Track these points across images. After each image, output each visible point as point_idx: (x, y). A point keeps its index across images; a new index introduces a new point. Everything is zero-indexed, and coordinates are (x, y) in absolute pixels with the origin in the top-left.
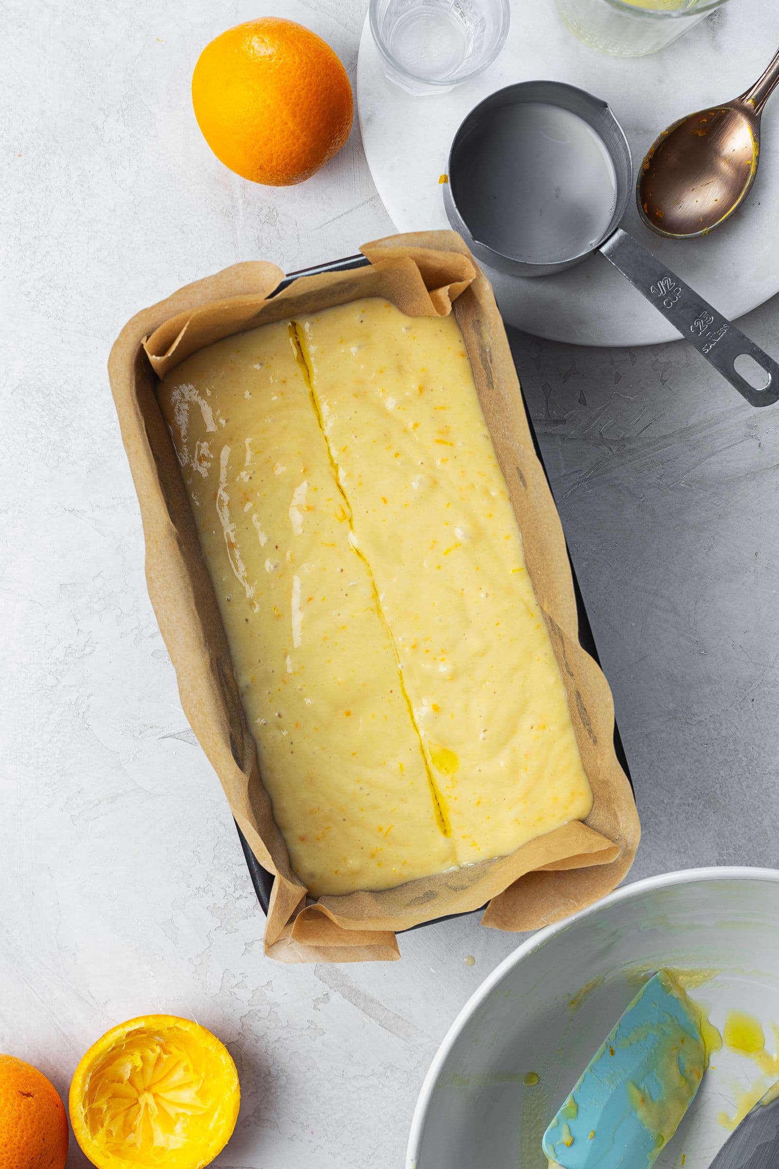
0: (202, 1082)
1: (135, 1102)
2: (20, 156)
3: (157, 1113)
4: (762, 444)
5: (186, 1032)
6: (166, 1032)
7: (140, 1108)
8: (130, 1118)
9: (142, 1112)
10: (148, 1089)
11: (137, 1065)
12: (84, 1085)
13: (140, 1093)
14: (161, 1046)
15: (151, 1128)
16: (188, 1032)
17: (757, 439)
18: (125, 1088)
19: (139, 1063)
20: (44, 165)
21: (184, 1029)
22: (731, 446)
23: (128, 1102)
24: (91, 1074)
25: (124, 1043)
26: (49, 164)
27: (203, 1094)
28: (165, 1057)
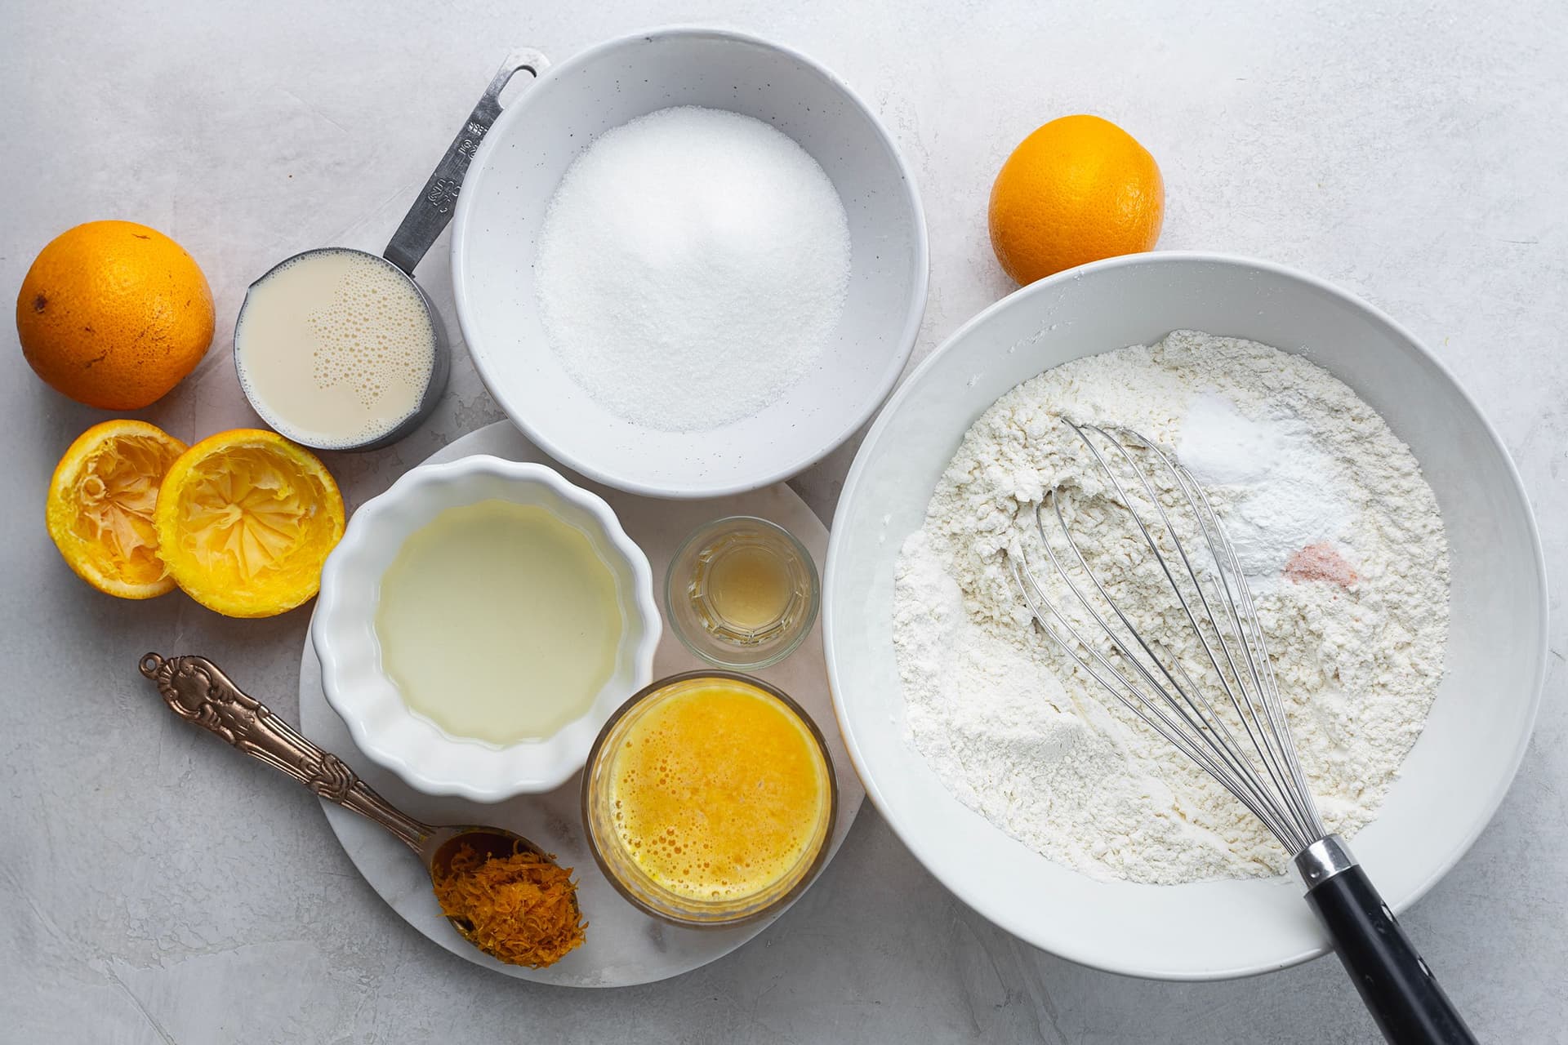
0: (278, 568)
1: (228, 501)
2: (1319, 186)
3: (224, 528)
4: (1001, 1010)
5: (331, 538)
6: (326, 515)
7: (222, 508)
8: (211, 501)
9: (220, 512)
10: (246, 512)
11: (279, 494)
12: (249, 443)
13: (239, 505)
14: (305, 515)
15: (206, 526)
16: (332, 539)
17: (1006, 1004)
18: (246, 486)
19: (282, 496)
20: (1308, 213)
21: (334, 535)
22: (998, 974)
23: (228, 494)
24: (262, 447)
25: (303, 474)
26: (1309, 218)
27: (264, 573)
28: (295, 521)
